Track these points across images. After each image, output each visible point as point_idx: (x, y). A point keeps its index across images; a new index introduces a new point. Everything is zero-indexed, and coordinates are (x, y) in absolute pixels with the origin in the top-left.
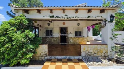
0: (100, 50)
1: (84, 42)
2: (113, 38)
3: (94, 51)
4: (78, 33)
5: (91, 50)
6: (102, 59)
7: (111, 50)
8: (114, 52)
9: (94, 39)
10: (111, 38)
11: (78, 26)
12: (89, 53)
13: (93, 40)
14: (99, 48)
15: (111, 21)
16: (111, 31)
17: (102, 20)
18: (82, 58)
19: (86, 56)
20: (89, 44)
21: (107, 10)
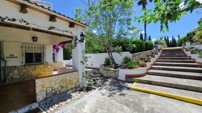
0: (70, 81)
1: (47, 73)
2: (84, 62)
3: (62, 84)
4: (34, 56)
5: (55, 84)
6: (72, 93)
7: (82, 78)
8: (85, 78)
9: (66, 65)
10: (82, 62)
11: (35, 43)
12: (52, 91)
13: (64, 66)
14: (68, 78)
15: (82, 41)
16: (82, 53)
17: (72, 37)
18: (38, 105)
19: (46, 98)
20: (57, 73)
21: (77, 25)
